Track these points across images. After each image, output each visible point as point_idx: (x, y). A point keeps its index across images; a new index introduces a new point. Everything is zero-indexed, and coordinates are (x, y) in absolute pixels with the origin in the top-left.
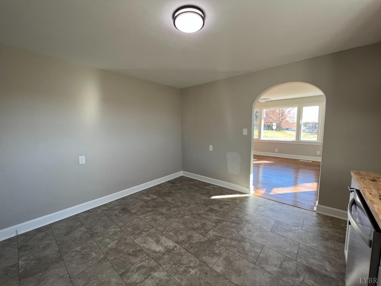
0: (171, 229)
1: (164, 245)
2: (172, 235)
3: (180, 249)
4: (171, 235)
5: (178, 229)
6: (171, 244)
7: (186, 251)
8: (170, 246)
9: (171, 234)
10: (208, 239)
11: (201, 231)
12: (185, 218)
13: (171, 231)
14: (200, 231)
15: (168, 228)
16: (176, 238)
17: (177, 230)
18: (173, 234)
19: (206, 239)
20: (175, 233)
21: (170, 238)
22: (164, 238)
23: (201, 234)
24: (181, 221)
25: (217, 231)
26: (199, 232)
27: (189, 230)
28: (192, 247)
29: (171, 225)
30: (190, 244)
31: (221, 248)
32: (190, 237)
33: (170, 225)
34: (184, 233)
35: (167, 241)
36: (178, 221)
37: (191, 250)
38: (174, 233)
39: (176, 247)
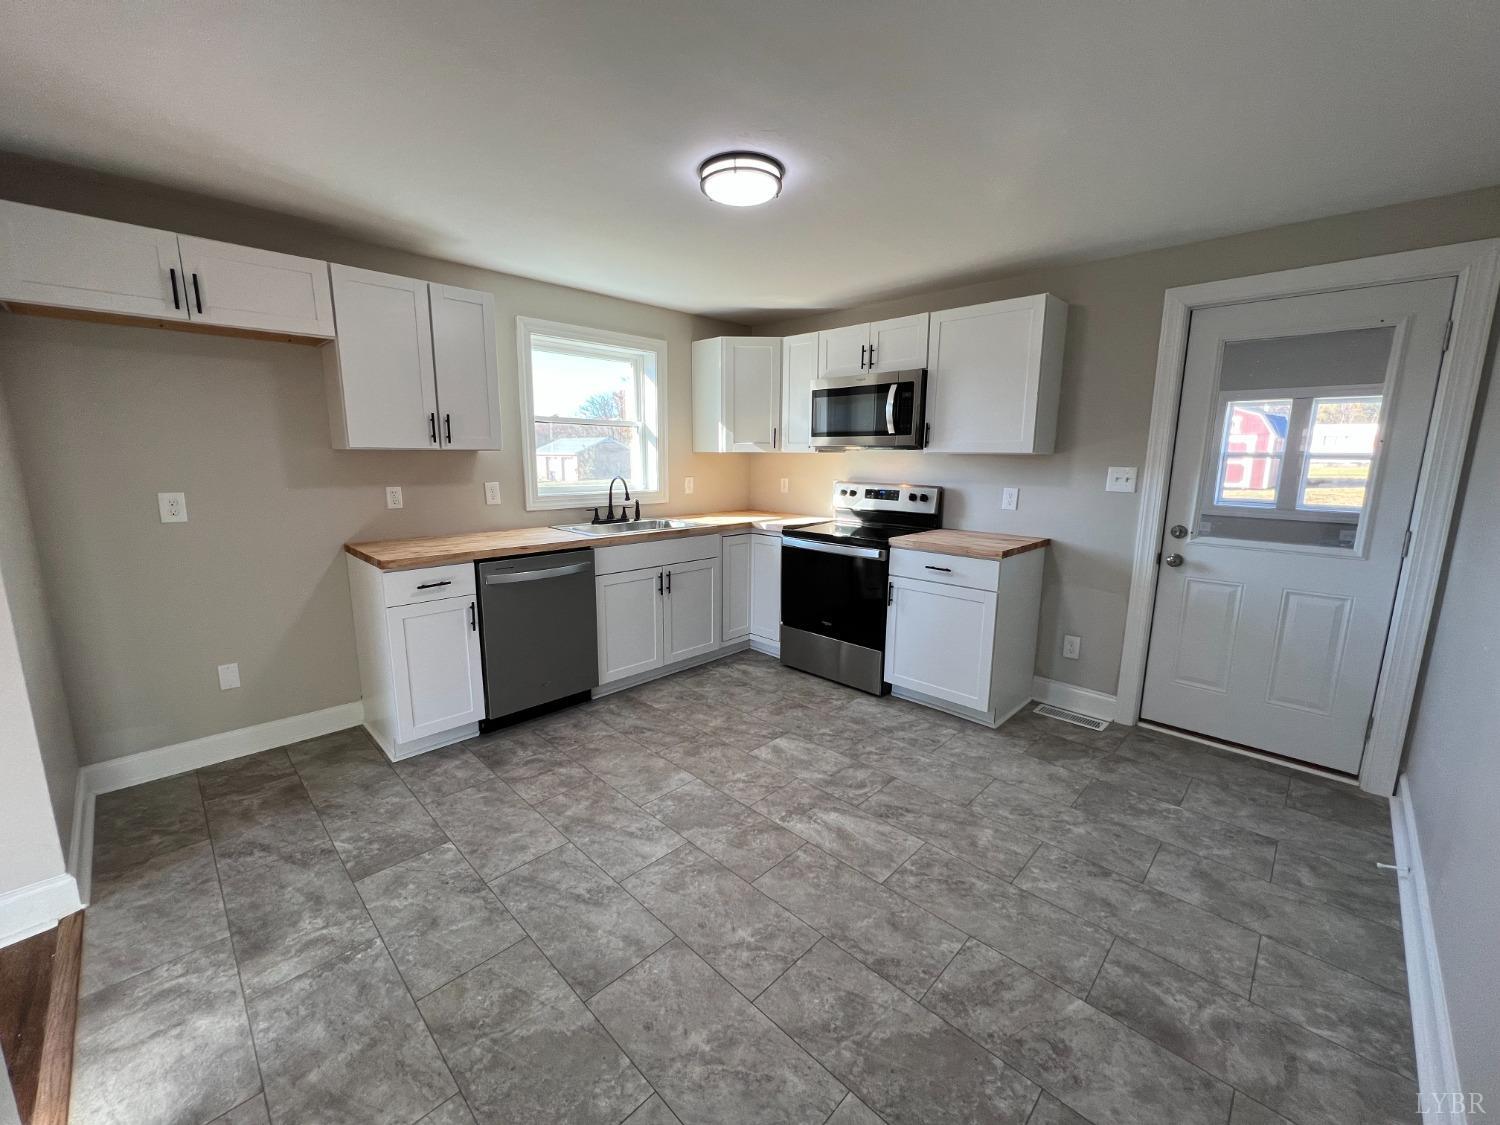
0: (812, 875)
1: (819, 824)
2: (799, 853)
3: (769, 813)
4: (805, 851)
5: (781, 873)
6: (799, 825)
7: (754, 808)
8: (801, 821)
9: (803, 857)
10: (678, 833)
11: (696, 859)
12: (749, 930)
13: (809, 867)
14: (700, 860)
15: (825, 881)
16: (786, 841)
17: (787, 869)
18: (798, 857)
19: (686, 834)
20: (790, 859)
21: (805, 844)
22: (827, 844)
23: (698, 848)
24: (773, 908)
25: (637, 856)
26: (702, 857)
27: (738, 865)
28: (737, 816)
29: (813, 891)
30: (742, 824)
31: (656, 808)
32: (739, 842)
33: (819, 893)
34: (758, 854)
35: (814, 834)
36: (787, 914)
37: (736, 809)
38: (794, 860)
39: (783, 819)
